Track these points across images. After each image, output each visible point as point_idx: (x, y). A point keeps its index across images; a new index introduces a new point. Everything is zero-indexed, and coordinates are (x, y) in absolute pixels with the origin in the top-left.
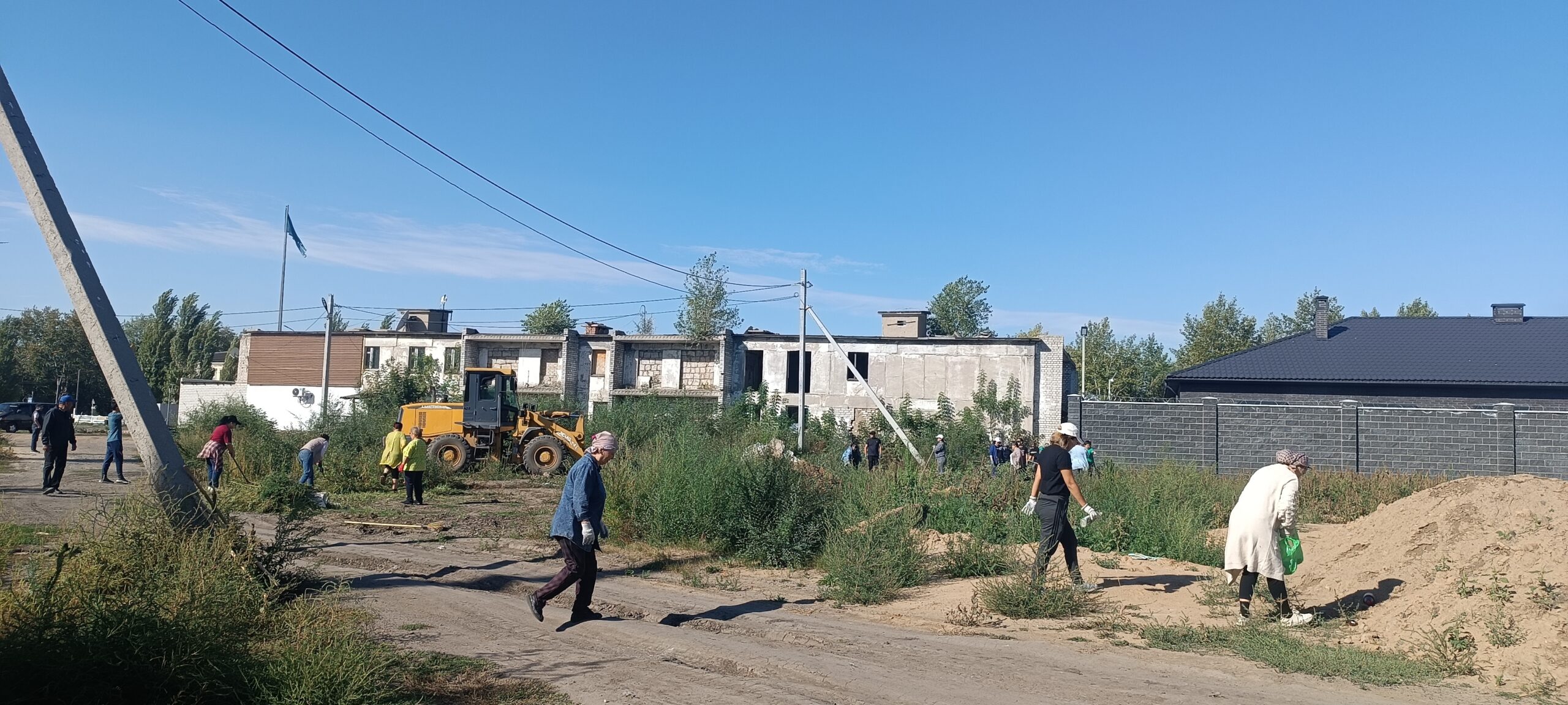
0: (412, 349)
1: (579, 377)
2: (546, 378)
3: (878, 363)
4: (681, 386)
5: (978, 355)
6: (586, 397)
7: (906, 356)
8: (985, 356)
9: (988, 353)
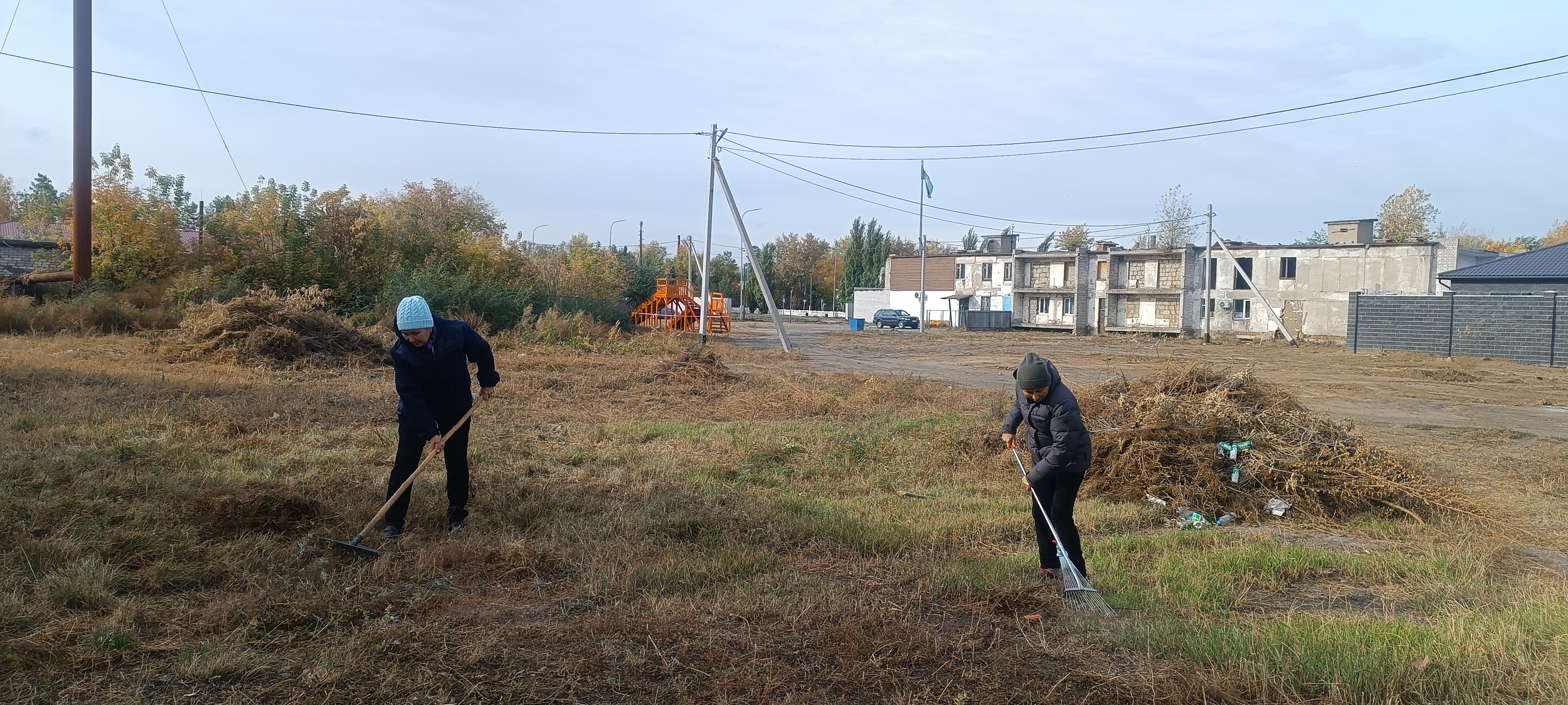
0: (984, 265)
1: (1089, 281)
2: (1068, 282)
3: (1303, 264)
4: (1158, 285)
5: (1383, 257)
6: (1093, 295)
7: (1326, 259)
8: (1389, 257)
9: (1392, 254)
